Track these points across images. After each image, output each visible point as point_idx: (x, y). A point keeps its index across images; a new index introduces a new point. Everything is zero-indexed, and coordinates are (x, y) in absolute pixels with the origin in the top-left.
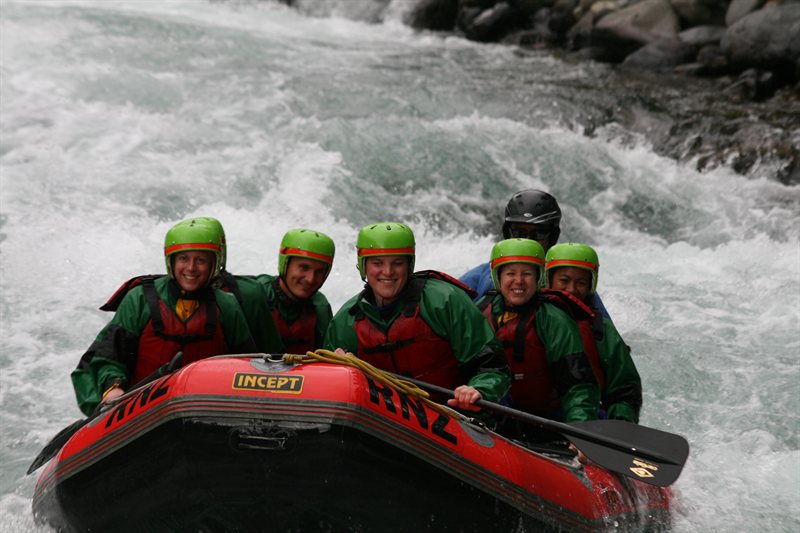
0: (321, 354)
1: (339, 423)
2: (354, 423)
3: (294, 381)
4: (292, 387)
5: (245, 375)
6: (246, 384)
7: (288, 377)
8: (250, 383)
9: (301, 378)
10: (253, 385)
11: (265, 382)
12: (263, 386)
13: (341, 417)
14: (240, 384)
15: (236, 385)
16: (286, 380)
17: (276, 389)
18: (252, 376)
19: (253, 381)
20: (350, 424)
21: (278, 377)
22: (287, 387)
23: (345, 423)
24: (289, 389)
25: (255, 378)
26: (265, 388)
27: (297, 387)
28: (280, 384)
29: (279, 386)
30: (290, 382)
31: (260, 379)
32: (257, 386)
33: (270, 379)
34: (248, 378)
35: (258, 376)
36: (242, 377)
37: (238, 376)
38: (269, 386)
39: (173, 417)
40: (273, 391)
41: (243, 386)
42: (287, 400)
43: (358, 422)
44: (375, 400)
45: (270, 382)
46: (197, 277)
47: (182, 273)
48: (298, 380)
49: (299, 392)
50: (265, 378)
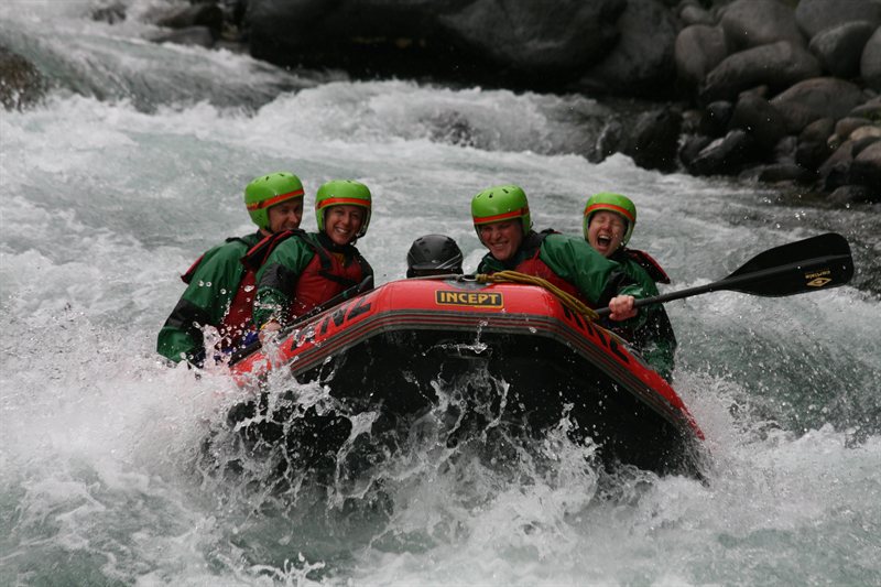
1: (542, 334)
2: (555, 336)
3: (493, 297)
4: (493, 302)
5: (445, 293)
6: (449, 300)
7: (487, 294)
8: (452, 299)
9: (500, 295)
10: (455, 301)
11: (466, 298)
12: (465, 301)
13: (544, 330)
14: (443, 300)
15: (439, 301)
16: (486, 297)
17: (478, 304)
18: (452, 293)
19: (455, 297)
20: (552, 336)
21: (477, 294)
23: (548, 335)
24: (490, 304)
25: (456, 295)
26: (467, 303)
27: (498, 302)
28: (481, 300)
29: (480, 302)
30: (490, 299)
31: (461, 296)
32: (459, 302)
33: (470, 296)
35: (458, 294)
36: (443, 295)
37: (439, 293)
38: (470, 301)
39: (381, 331)
40: (476, 306)
41: (446, 302)
42: (490, 314)
43: (558, 334)
44: (568, 316)
45: (471, 299)
46: (350, 231)
47: (335, 226)
48: (497, 296)
49: (501, 306)
50: (465, 295)
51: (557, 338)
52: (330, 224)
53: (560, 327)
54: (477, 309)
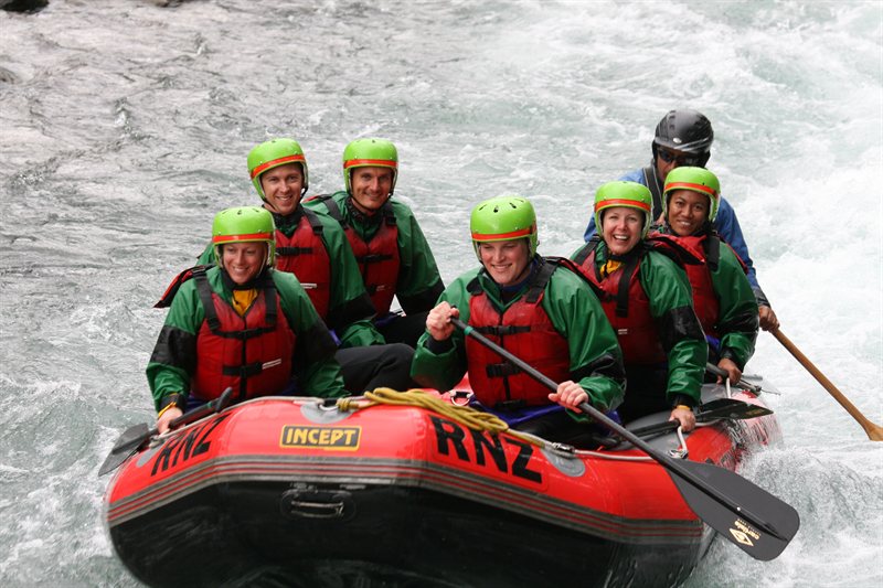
0: (382, 395)
1: (403, 483)
2: (420, 482)
3: (350, 433)
4: (348, 442)
5: (295, 429)
6: (295, 441)
7: (344, 429)
8: (300, 439)
9: (358, 430)
10: (304, 441)
11: (317, 436)
12: (315, 442)
13: (405, 477)
14: (289, 441)
15: (284, 442)
16: (341, 433)
17: (329, 445)
19: (303, 435)
21: (332, 429)
22: (341, 443)
23: (410, 484)
24: (344, 445)
25: (306, 431)
26: (318, 444)
27: (353, 444)
28: (334, 439)
29: (333, 442)
30: (345, 436)
31: (312, 432)
32: (308, 443)
33: (323, 432)
34: (298, 432)
35: (310, 429)
36: (291, 431)
37: (287, 430)
38: (321, 441)
40: (327, 448)
41: (291, 443)
42: (343, 459)
43: (425, 480)
44: (443, 449)
45: (322, 437)
46: (247, 269)
47: (230, 264)
48: (354, 432)
49: (355, 449)
50: (316, 431)
53: (427, 470)
54: (327, 451)
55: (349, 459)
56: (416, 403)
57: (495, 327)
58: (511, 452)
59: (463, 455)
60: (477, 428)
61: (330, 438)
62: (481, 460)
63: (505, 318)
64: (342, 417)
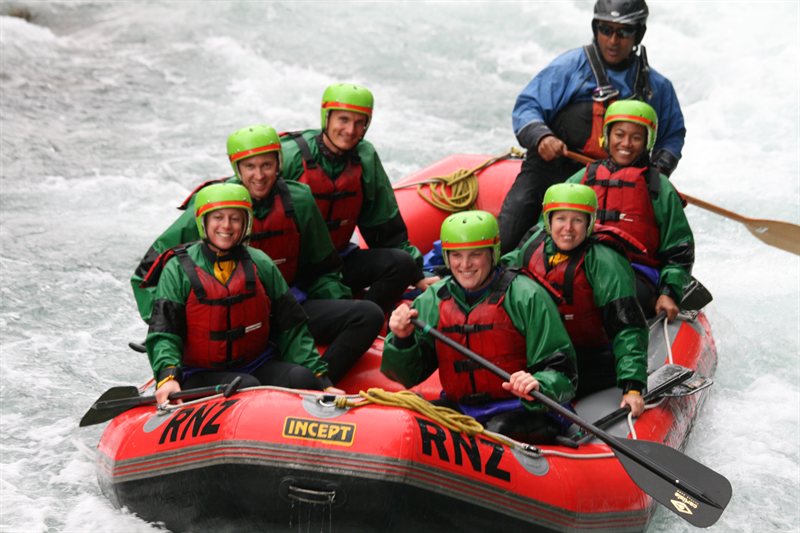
0: (375, 395)
1: (391, 479)
2: (405, 479)
3: (345, 430)
4: (343, 437)
5: (296, 421)
6: (297, 432)
7: (340, 425)
8: (301, 431)
9: (352, 427)
10: (304, 433)
11: (316, 430)
12: (314, 434)
13: (392, 474)
14: (290, 431)
15: (287, 433)
16: (338, 429)
17: (326, 439)
18: (303, 422)
19: (304, 428)
20: (402, 480)
21: (330, 424)
22: (337, 437)
23: (396, 480)
24: (340, 440)
25: (306, 424)
26: (316, 437)
27: (348, 439)
28: (331, 434)
29: (330, 436)
30: (341, 431)
31: (312, 425)
32: (307, 435)
33: (322, 426)
34: (299, 424)
35: (310, 422)
36: (293, 423)
37: (289, 421)
38: (320, 435)
40: (324, 442)
41: (293, 434)
42: (338, 453)
43: (409, 477)
44: (427, 450)
45: (321, 430)
46: (231, 235)
47: (216, 231)
48: (349, 429)
49: (350, 444)
50: (316, 425)
51: (407, 482)
52: (211, 231)
53: (411, 469)
54: (324, 445)
55: (344, 453)
56: (405, 405)
57: (461, 325)
58: (485, 452)
59: (444, 456)
60: (457, 430)
61: (327, 433)
62: (459, 461)
63: (470, 317)
64: (338, 414)
